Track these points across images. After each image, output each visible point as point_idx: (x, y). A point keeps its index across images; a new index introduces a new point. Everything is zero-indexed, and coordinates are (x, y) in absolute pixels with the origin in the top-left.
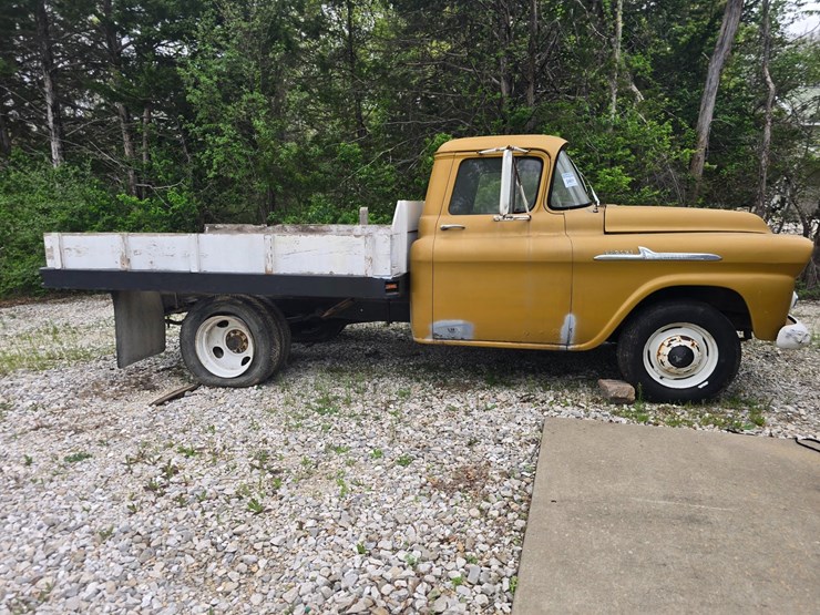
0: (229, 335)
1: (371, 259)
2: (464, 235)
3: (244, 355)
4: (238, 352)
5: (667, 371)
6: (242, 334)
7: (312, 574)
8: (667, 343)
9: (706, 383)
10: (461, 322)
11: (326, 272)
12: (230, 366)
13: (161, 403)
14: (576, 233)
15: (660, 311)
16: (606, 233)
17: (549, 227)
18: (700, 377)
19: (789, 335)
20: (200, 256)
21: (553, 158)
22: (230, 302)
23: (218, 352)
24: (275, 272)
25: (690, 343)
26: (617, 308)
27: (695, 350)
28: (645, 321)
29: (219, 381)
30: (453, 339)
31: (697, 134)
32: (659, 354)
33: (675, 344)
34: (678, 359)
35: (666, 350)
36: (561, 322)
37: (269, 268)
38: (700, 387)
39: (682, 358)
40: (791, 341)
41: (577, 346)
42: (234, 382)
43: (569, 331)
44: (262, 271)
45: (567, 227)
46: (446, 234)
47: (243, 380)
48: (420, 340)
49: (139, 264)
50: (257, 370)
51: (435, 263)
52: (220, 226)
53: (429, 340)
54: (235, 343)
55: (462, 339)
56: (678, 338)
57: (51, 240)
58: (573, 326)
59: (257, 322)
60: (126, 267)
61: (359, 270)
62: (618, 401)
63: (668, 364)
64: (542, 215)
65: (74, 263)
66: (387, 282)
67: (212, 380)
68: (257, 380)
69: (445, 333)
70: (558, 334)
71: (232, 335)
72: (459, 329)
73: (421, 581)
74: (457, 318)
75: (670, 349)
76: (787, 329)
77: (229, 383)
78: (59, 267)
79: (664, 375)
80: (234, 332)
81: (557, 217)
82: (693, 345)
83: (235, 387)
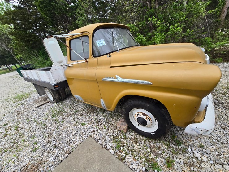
2: (73, 68)
8: (137, 115)
9: (154, 133)
10: (79, 96)
13: (37, 107)
14: (103, 67)
15: (132, 102)
16: (111, 67)
17: (93, 65)
19: (193, 130)
25: (146, 117)
30: (80, 100)
32: (135, 118)
33: (139, 116)
35: (137, 118)
36: (100, 101)
38: (152, 134)
39: (143, 122)
41: (108, 109)
45: (99, 64)
55: (82, 101)
56: (141, 114)
58: (104, 103)
64: (92, 60)
70: (101, 105)
81: (95, 60)
82: (147, 118)
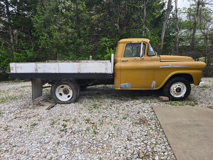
0: (64, 90)
1: (107, 69)
2: (128, 62)
3: (68, 95)
4: (67, 94)
5: (175, 94)
6: (68, 89)
7: (120, 147)
8: (175, 87)
9: (184, 96)
10: (128, 84)
11: (94, 72)
12: (64, 98)
13: (49, 109)
14: (154, 62)
15: (174, 79)
16: (161, 62)
17: (148, 60)
18: (182, 94)
19: (201, 84)
20: (59, 69)
21: (148, 44)
22: (66, 81)
23: (61, 94)
24: (81, 72)
26: (165, 79)
27: (181, 88)
28: (170, 82)
29: (62, 102)
30: (125, 88)
31: (161, 39)
32: (173, 90)
33: (177, 87)
34: (178, 91)
35: (175, 89)
36: (152, 83)
37: (79, 71)
39: (179, 90)
40: (202, 85)
41: (155, 89)
42: (67, 102)
43: (154, 85)
44: (77, 72)
45: (152, 60)
46: (123, 62)
47: (69, 101)
48: (117, 89)
49: (40, 71)
50: (73, 99)
51: (121, 69)
52: (50, 61)
53: (119, 89)
54: (66, 92)
55: (128, 88)
56: (178, 86)
57: (12, 65)
58: (155, 84)
59: (74, 86)
60: (36, 72)
61: (103, 71)
62: (165, 101)
63: (175, 92)
64: (146, 58)
65: (19, 71)
66: (111, 74)
67: (61, 102)
68: (73, 101)
69: (123, 87)
70: (151, 86)
71: (65, 90)
72: (127, 86)
73: (147, 145)
74: (127, 83)
75: (176, 88)
76: (201, 83)
77: (66, 102)
78: (15, 72)
79: (174, 94)
80: (65, 89)
81: (150, 58)
83: (67, 104)
